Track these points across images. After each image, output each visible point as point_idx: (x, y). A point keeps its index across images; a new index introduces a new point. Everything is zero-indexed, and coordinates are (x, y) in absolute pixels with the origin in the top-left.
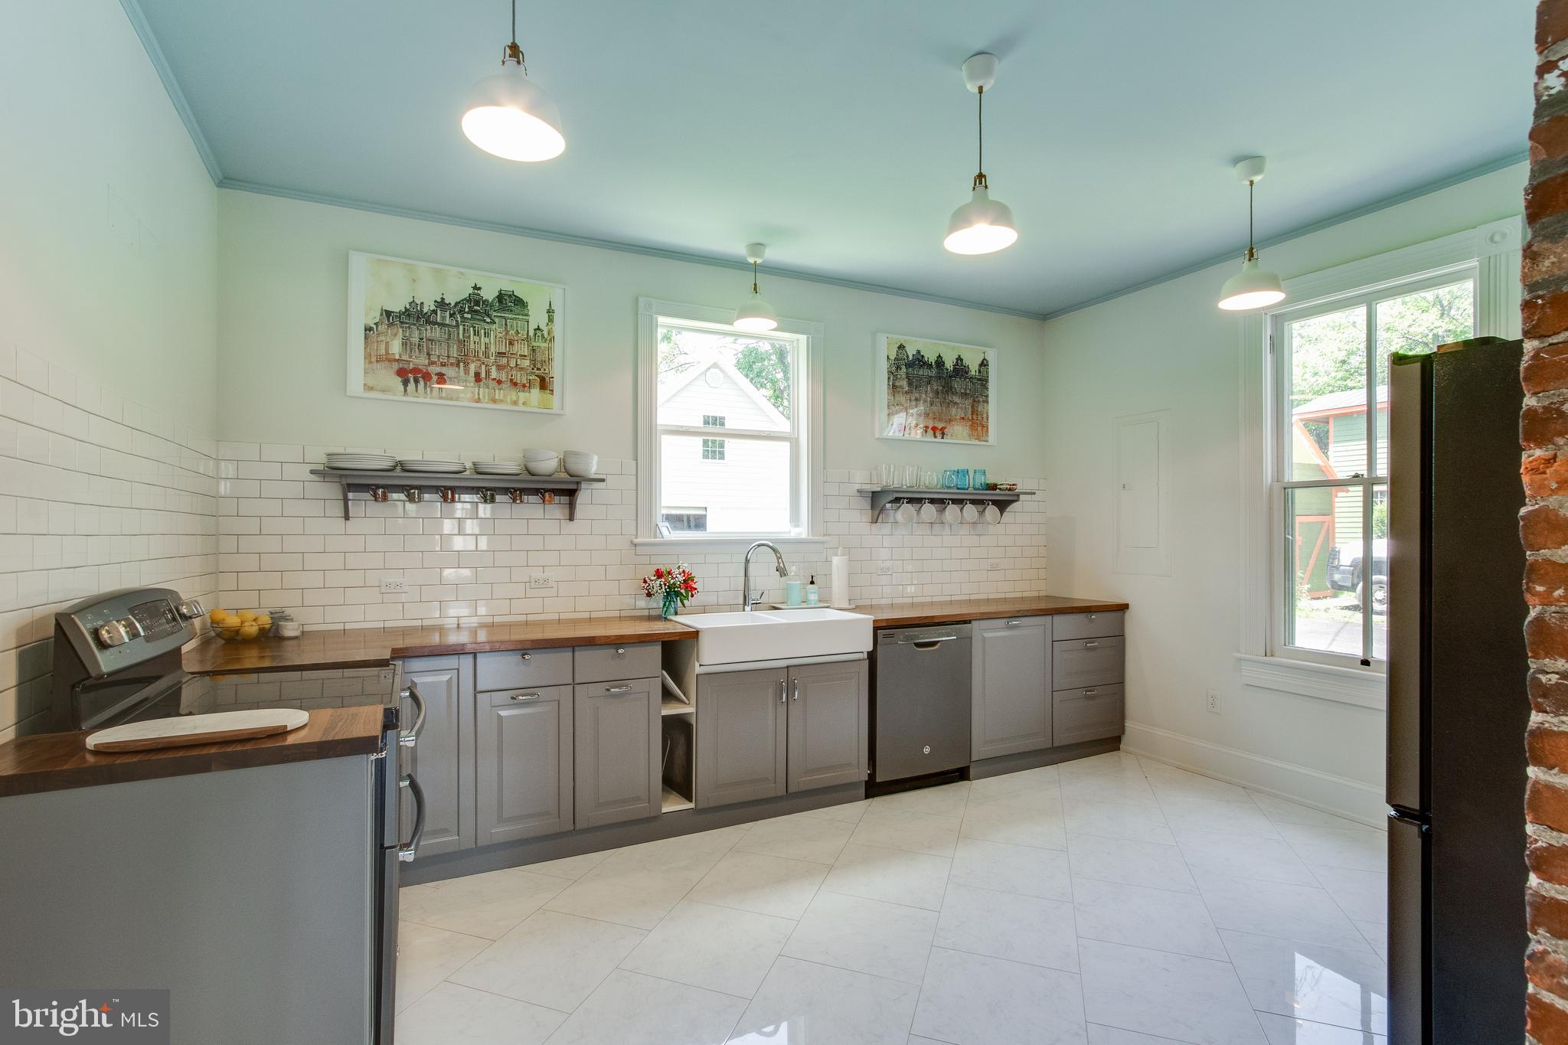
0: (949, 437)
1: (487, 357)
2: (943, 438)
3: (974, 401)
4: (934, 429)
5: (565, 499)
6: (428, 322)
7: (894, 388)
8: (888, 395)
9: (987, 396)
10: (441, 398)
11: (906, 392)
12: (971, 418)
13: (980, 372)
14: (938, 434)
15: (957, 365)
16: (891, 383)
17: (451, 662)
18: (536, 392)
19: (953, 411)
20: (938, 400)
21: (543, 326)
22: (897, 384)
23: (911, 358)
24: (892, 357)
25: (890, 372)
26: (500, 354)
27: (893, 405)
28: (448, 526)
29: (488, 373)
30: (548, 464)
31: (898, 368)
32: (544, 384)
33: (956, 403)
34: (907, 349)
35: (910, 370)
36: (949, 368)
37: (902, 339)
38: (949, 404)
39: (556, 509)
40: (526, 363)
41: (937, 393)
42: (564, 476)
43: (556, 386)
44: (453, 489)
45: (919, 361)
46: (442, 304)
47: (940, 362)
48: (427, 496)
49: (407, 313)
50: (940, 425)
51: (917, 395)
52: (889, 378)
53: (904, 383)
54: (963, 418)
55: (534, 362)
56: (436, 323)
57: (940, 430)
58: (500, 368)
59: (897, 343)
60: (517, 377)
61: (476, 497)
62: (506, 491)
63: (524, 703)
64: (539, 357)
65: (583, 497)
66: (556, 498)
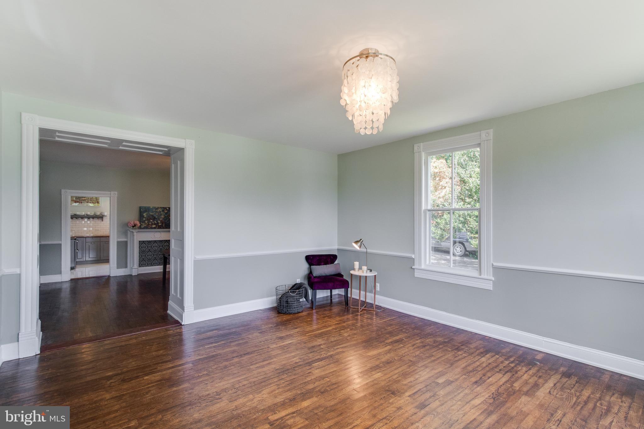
1: (88, 199)
5: (101, 218)
10: (81, 205)
17: (82, 239)
26: (91, 199)
28: (83, 222)
29: (89, 201)
30: (98, 214)
32: (98, 203)
39: (100, 220)
40: (95, 200)
42: (101, 215)
43: (100, 203)
44: (83, 218)
48: (79, 218)
55: (96, 200)
58: (91, 201)
60: (94, 202)
61: (87, 218)
62: (92, 217)
63: (93, 244)
64: (97, 199)
65: (104, 218)
66: (100, 218)
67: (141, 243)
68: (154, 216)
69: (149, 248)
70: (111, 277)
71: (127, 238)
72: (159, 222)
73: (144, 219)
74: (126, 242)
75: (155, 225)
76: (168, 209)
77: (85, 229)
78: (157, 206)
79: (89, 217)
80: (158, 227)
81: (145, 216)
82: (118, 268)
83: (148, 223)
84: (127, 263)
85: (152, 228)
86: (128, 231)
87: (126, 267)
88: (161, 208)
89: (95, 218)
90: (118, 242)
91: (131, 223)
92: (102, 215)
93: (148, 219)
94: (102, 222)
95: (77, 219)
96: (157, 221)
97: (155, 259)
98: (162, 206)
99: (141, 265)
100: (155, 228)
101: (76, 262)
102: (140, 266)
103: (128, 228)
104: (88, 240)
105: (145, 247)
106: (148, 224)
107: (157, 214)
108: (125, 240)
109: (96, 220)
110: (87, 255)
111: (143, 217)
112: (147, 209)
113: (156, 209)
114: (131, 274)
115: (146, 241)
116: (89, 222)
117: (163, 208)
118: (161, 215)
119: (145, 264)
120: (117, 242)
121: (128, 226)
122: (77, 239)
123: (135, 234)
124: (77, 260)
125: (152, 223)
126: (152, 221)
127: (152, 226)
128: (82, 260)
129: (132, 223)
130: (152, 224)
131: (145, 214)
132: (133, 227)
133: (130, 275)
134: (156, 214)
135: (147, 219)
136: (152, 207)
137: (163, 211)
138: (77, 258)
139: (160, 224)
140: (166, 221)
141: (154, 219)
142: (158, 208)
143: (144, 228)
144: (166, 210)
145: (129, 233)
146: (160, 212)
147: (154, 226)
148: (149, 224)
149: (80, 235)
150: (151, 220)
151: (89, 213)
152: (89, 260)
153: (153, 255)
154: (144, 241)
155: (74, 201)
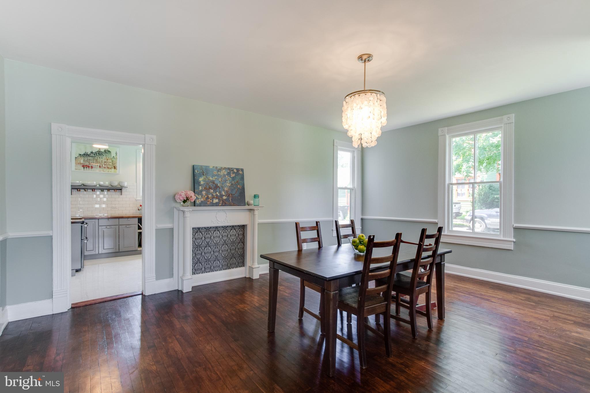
1: (102, 162)
5: (120, 191)
6: (89, 156)
10: (92, 171)
17: (94, 220)
18: (113, 169)
21: (115, 156)
28: (95, 196)
29: (102, 166)
30: (115, 184)
32: (115, 168)
39: (118, 193)
40: (111, 164)
43: (118, 168)
44: (94, 189)
46: (92, 152)
48: (89, 190)
49: (84, 154)
55: (113, 164)
56: (91, 156)
58: (105, 165)
60: (109, 166)
61: (100, 190)
62: (106, 189)
63: (109, 228)
64: (114, 162)
65: (123, 190)
66: (118, 191)
67: (197, 230)
68: (216, 182)
69: (208, 240)
70: (146, 297)
71: (173, 223)
72: (224, 194)
73: (200, 188)
74: (172, 230)
75: (216, 198)
76: (235, 171)
77: (97, 206)
78: (219, 165)
79: (102, 189)
80: (221, 203)
81: (202, 183)
82: (158, 278)
83: (206, 194)
84: (173, 269)
85: (213, 205)
86: (175, 209)
87: (171, 275)
88: (225, 168)
89: (111, 190)
90: (158, 231)
91: (181, 195)
92: (119, 185)
93: (207, 189)
94: (121, 196)
95: (85, 191)
96: (220, 192)
97: (217, 259)
98: (227, 167)
99: (195, 271)
100: (217, 205)
101: (84, 256)
102: (194, 273)
103: (174, 205)
104: (102, 222)
105: (202, 238)
106: (206, 197)
107: (220, 179)
108: (170, 226)
109: (112, 192)
110: (100, 245)
111: (199, 183)
112: (205, 171)
113: (218, 171)
114: (180, 289)
115: (202, 228)
116: (102, 196)
117: (229, 169)
118: (226, 181)
119: (201, 269)
120: (156, 229)
121: (176, 201)
122: (86, 221)
123: (188, 214)
124: (86, 253)
125: (212, 195)
126: (212, 191)
127: (213, 201)
128: (93, 253)
129: (183, 195)
130: (213, 198)
131: (201, 179)
132: (185, 201)
133: (178, 291)
134: (218, 179)
135: (205, 188)
136: (211, 167)
137: (229, 174)
138: (86, 251)
139: (224, 198)
140: (234, 193)
141: (216, 187)
142: (221, 169)
143: (200, 205)
144: (233, 174)
145: (176, 212)
146: (224, 176)
147: (216, 201)
148: (208, 198)
149: (89, 214)
150: (212, 189)
151: (102, 183)
152: (103, 252)
153: (213, 251)
154: (199, 228)
155: (82, 165)
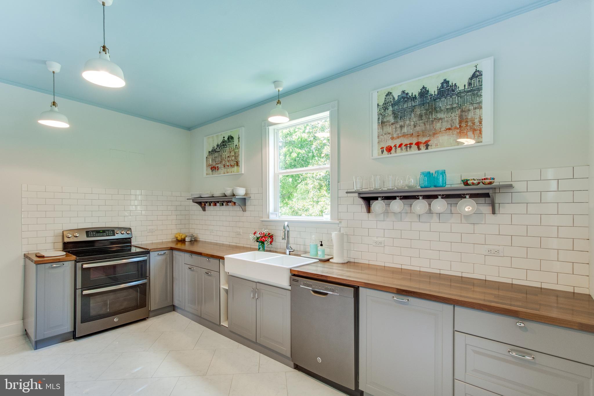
0: (434, 146)
1: (226, 159)
2: (427, 149)
3: (462, 111)
4: (418, 144)
6: (216, 152)
7: (382, 123)
8: (378, 129)
9: (481, 102)
10: (218, 174)
11: (392, 124)
12: (458, 127)
13: (470, 84)
14: (422, 146)
15: (443, 88)
16: (380, 121)
18: (236, 167)
19: (438, 125)
20: (421, 121)
21: (237, 145)
22: (385, 120)
23: (396, 98)
24: (381, 104)
25: (380, 114)
26: (228, 157)
27: (382, 135)
29: (226, 164)
31: (385, 109)
32: (238, 164)
33: (441, 119)
34: (394, 94)
35: (396, 107)
36: (433, 93)
37: (388, 89)
38: (432, 121)
40: (233, 158)
41: (421, 116)
45: (405, 97)
46: (218, 145)
47: (424, 92)
49: (212, 151)
50: (423, 140)
51: (401, 123)
52: (379, 118)
53: (391, 119)
54: (449, 129)
55: (235, 157)
56: (217, 152)
57: (424, 143)
58: (228, 161)
59: (385, 93)
155: (211, 167)
